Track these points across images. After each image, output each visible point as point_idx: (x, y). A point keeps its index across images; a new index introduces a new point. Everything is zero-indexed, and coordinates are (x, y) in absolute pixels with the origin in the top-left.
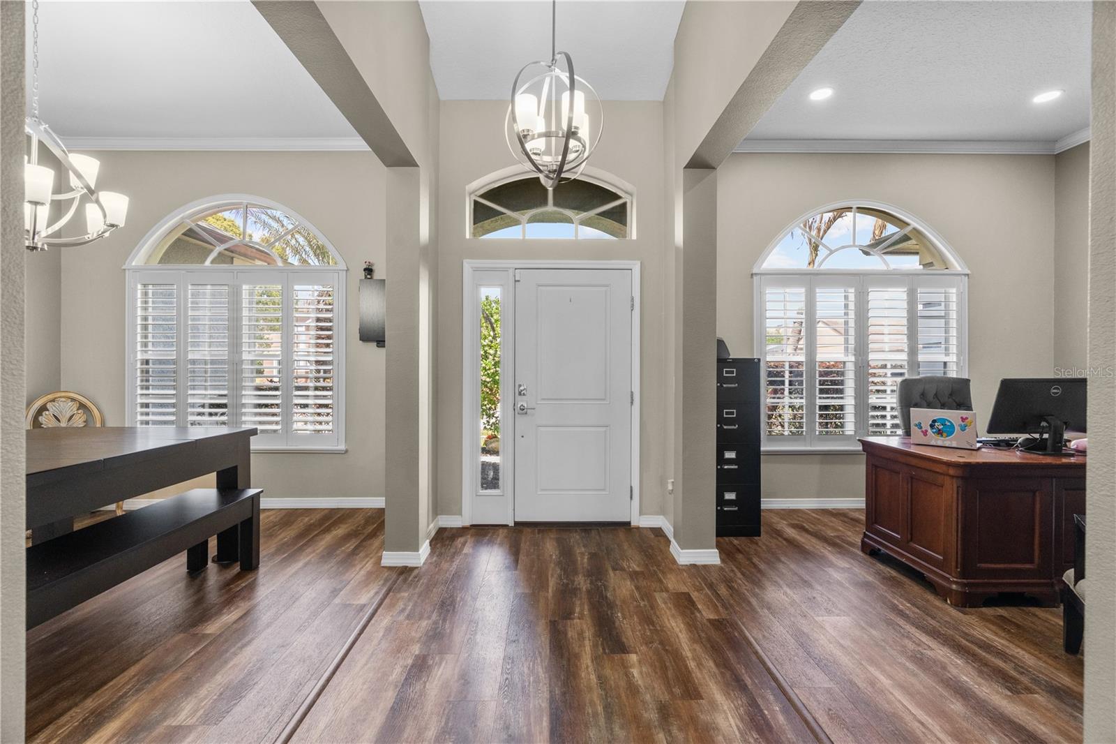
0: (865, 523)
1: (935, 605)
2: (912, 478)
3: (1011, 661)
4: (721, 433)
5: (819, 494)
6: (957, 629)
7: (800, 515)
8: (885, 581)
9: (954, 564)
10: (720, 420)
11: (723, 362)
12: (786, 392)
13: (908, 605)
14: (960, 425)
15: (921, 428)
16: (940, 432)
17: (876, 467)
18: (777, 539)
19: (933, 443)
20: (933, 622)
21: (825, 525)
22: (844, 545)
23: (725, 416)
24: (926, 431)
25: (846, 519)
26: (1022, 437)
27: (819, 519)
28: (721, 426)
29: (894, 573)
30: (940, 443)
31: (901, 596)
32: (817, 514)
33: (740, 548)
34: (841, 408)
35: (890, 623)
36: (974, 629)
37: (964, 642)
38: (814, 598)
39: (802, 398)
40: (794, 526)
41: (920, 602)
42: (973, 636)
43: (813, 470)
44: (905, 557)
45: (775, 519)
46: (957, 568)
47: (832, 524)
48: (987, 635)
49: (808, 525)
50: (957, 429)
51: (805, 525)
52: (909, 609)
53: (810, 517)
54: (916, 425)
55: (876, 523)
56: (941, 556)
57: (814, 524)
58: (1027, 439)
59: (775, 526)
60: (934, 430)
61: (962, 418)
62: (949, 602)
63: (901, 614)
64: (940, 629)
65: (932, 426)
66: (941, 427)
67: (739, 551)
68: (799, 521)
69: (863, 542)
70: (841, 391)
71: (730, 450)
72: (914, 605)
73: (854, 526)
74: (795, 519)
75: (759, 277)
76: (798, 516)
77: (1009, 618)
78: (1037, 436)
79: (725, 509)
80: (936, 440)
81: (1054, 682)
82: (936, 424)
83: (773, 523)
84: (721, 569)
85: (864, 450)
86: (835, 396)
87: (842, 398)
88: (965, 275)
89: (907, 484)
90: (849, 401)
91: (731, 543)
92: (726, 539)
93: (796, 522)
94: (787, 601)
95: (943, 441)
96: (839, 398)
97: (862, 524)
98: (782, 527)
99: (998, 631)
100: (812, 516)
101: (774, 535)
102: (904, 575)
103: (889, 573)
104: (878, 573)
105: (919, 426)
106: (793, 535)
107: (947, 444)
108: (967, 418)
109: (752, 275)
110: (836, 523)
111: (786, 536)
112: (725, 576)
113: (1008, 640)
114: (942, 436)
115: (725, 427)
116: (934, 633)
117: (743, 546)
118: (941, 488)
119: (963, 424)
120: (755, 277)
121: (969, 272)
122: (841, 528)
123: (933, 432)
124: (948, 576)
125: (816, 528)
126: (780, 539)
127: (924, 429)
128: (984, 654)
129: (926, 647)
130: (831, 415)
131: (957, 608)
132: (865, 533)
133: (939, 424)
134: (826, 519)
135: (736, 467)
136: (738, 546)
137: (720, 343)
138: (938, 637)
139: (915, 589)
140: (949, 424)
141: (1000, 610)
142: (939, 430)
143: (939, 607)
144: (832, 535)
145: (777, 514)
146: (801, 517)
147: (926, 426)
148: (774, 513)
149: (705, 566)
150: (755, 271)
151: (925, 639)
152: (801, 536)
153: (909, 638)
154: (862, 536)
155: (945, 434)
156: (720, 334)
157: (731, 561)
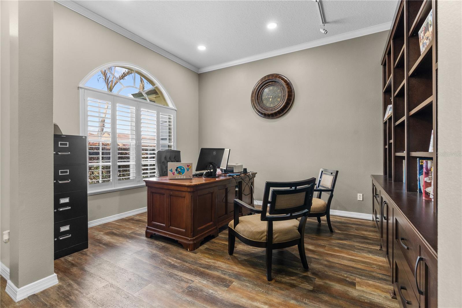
0: (147, 222)
1: (185, 254)
2: (170, 195)
3: (219, 270)
4: (57, 187)
5: (119, 212)
6: (196, 263)
7: (110, 226)
8: (161, 250)
9: (190, 231)
10: (57, 177)
11: (58, 137)
12: (101, 158)
13: (175, 260)
14: (187, 169)
15: (172, 171)
16: (179, 173)
17: (153, 193)
18: (99, 246)
19: (177, 178)
20: (187, 264)
21: (125, 228)
22: (136, 236)
23: (60, 174)
24: (174, 173)
25: (133, 221)
26: (205, 172)
27: (120, 225)
28: (57, 181)
29: (163, 244)
30: (179, 178)
31: (171, 256)
32: (119, 223)
33: (73, 262)
34: (128, 166)
35: (171, 275)
36: (202, 260)
37: (202, 269)
38: (130, 279)
39: (110, 162)
40: (107, 234)
41: (179, 256)
42: (203, 264)
43: (116, 200)
44: (167, 234)
45: (96, 233)
46: (191, 233)
47: (128, 226)
48: (207, 260)
49: (116, 231)
50: (186, 170)
51: (114, 231)
52: (176, 262)
53: (116, 226)
54: (170, 170)
55: (153, 221)
56: (184, 229)
57: (118, 229)
58: (207, 172)
59: (96, 237)
60: (177, 172)
61: (188, 165)
62: (189, 250)
63: (173, 267)
64: (191, 267)
65: (176, 170)
66: (180, 170)
67: (73, 265)
68: (110, 229)
69: (146, 232)
70: (128, 158)
71: (64, 197)
72: (177, 258)
73: (138, 224)
74: (107, 229)
75: (83, 90)
76: (109, 227)
77: (209, 248)
78: (209, 171)
79: (61, 239)
80: (178, 176)
81: (234, 272)
82: (178, 169)
83: (95, 235)
84: (59, 287)
85: (147, 185)
86: (126, 160)
87: (129, 161)
88: (176, 110)
89: (169, 199)
90: (132, 163)
91: (66, 261)
92: (62, 259)
93: (108, 231)
94: (114, 292)
95: (181, 176)
96: (127, 161)
97: (146, 223)
98: (101, 237)
99: (209, 256)
100: (116, 225)
101: (97, 244)
102: (167, 243)
103: (161, 244)
104: (157, 247)
105: (171, 170)
106: (108, 240)
107: (182, 177)
108: (189, 165)
109: (78, 87)
110: (129, 225)
111: (104, 242)
112: (63, 293)
113: (213, 259)
114: (180, 174)
115: (60, 182)
116: (189, 271)
117: (76, 260)
118: (184, 198)
119: (188, 168)
120: (80, 89)
121: (176, 109)
122: (133, 227)
123: (177, 173)
124: (188, 238)
125: (121, 231)
126: (101, 245)
127: (173, 172)
128: (210, 272)
129: (190, 282)
130: (124, 170)
131: (192, 252)
132: (147, 227)
133: (179, 169)
134: (124, 224)
135: (70, 208)
136: (72, 262)
137: (56, 127)
138: (192, 272)
139: (174, 249)
140: (183, 168)
141: (205, 246)
142: (179, 172)
143: (186, 255)
144: (129, 232)
145: (96, 229)
146: (111, 227)
147: (174, 171)
148: (95, 229)
149: (44, 292)
150: (80, 85)
151: (188, 276)
152: (113, 239)
153: (182, 280)
154: (145, 229)
155: (181, 173)
156: (55, 121)
157: (68, 277)
